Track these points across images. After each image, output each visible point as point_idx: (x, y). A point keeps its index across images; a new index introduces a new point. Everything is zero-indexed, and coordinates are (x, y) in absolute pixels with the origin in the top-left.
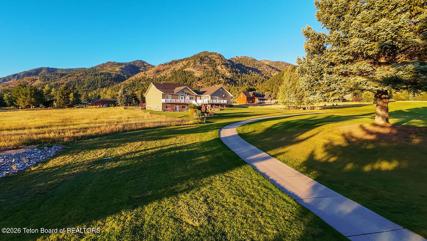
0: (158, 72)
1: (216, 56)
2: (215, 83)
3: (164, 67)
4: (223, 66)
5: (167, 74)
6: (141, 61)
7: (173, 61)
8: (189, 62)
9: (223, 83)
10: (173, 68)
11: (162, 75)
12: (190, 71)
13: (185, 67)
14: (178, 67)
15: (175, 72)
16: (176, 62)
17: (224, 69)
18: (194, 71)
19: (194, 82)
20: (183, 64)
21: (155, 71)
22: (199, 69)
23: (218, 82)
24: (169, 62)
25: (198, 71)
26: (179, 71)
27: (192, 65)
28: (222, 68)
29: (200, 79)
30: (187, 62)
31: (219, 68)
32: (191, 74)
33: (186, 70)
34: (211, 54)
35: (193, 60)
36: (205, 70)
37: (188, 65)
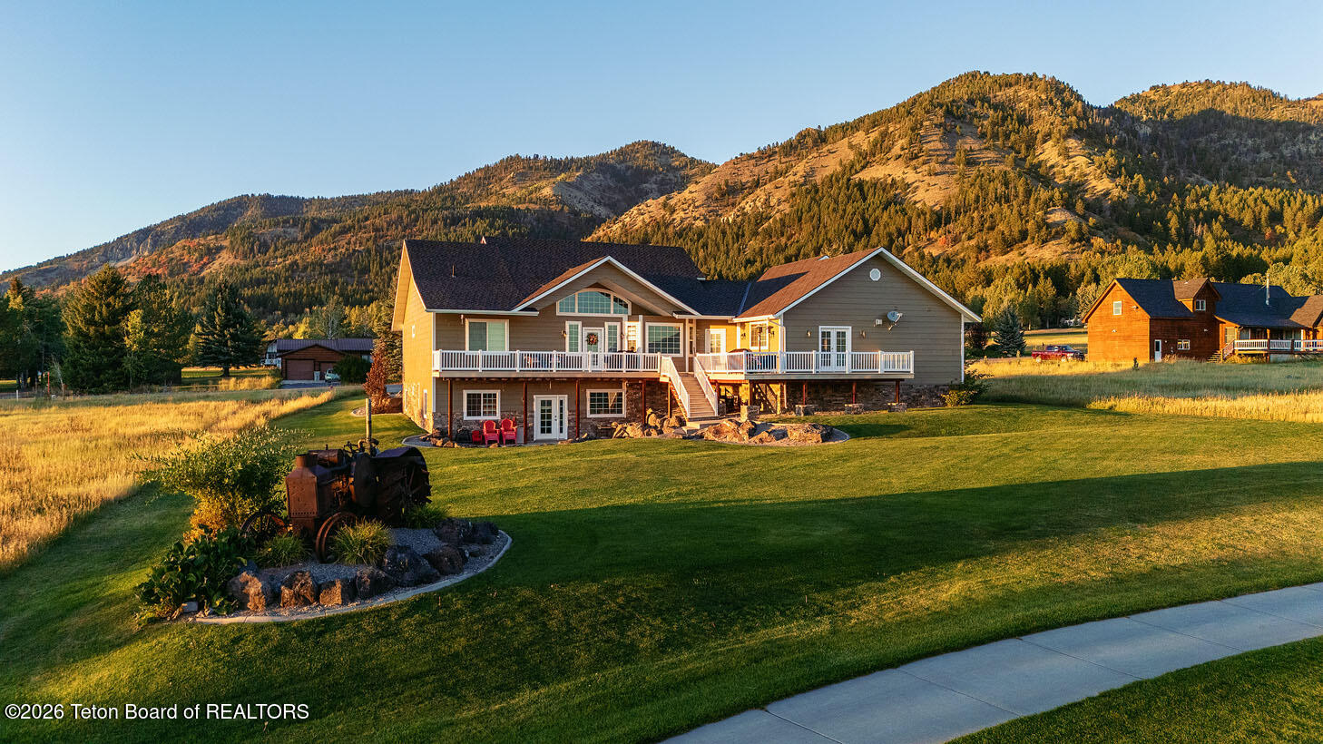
0: (730, 192)
1: (1032, 94)
2: (1024, 235)
3: (756, 170)
4: (1072, 143)
5: (773, 201)
6: (654, 145)
7: (803, 136)
8: (884, 135)
9: (1073, 234)
10: (801, 168)
11: (748, 209)
12: (889, 181)
13: (865, 160)
14: (830, 163)
15: (810, 191)
16: (820, 139)
17: (1081, 161)
18: (911, 177)
19: (910, 238)
20: (851, 146)
21: (715, 189)
22: (938, 168)
23: (1039, 228)
24: (782, 140)
25: (933, 180)
26: (831, 180)
27: (903, 149)
28: (1066, 153)
29: (939, 219)
30: (874, 135)
31: (1049, 154)
32: (894, 197)
33: (867, 175)
34: (1007, 82)
35: (908, 123)
36: (973, 172)
37: (880, 148)
